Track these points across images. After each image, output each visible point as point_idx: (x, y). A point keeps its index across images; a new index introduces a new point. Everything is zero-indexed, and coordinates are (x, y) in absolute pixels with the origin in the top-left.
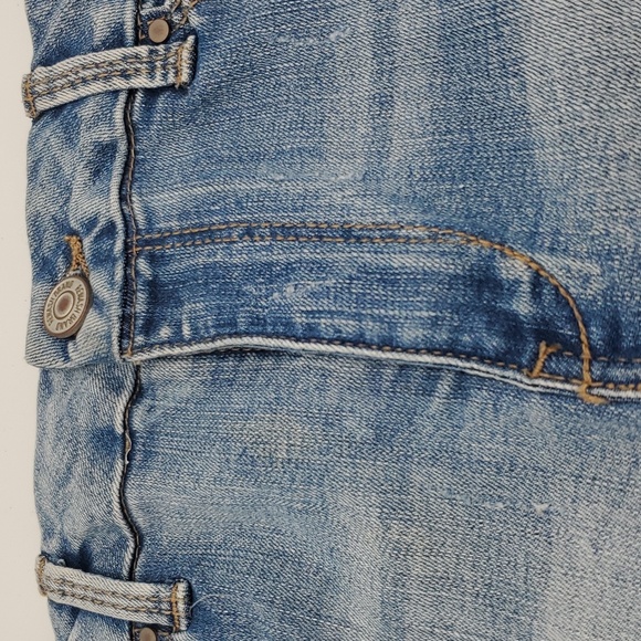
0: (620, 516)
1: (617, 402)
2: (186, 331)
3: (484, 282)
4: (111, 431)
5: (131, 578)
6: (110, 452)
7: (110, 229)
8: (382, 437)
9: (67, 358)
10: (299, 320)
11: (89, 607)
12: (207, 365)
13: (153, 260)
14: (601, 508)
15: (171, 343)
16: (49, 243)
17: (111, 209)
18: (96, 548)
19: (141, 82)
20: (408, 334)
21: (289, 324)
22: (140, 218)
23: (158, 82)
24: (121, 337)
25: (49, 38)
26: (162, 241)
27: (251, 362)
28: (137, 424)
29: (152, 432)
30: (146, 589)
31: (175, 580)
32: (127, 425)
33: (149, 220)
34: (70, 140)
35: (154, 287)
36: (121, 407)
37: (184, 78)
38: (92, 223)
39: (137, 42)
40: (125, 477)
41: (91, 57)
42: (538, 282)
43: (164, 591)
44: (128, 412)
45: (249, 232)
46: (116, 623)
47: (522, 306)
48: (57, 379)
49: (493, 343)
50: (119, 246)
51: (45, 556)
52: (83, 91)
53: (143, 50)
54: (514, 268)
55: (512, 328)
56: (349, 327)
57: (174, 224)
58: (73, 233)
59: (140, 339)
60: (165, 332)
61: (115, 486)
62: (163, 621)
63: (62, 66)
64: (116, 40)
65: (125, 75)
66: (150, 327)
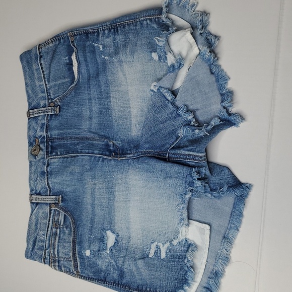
0: (123, 176)
1: (122, 160)
2: (59, 153)
3: (107, 145)
4: (44, 171)
5: (50, 195)
6: (44, 175)
7: (44, 137)
8: (91, 168)
9: (36, 159)
10: (79, 150)
11: (39, 202)
12: (61, 160)
13: (51, 142)
14: (121, 176)
15: (55, 156)
16: (32, 140)
17: (44, 134)
18: (42, 192)
19: (50, 113)
20: (96, 152)
21: (78, 151)
22: (49, 136)
23: (53, 113)
24: (46, 155)
25: (32, 105)
26: (53, 139)
27: (70, 159)
28: (48, 170)
29: (51, 171)
30: (54, 197)
31: (59, 195)
32: (47, 170)
33: (51, 136)
34: (37, 123)
35: (52, 146)
36: (45, 167)
37: (58, 113)
38: (41, 136)
39: (48, 107)
40: (47, 179)
41: (40, 109)
42: (113, 145)
43: (57, 197)
44: (47, 168)
45: (71, 138)
46: (47, 204)
47: (112, 148)
48: (33, 163)
49: (107, 153)
50: (45, 140)
51: (31, 195)
52: (39, 115)
53: (50, 108)
54: (111, 143)
55: (110, 151)
56: (87, 151)
57: (56, 137)
58: (37, 138)
59: (50, 155)
60: (54, 154)
61: (46, 181)
62: (57, 202)
63: (35, 110)
64: (45, 106)
65: (47, 112)
66: (51, 153)
